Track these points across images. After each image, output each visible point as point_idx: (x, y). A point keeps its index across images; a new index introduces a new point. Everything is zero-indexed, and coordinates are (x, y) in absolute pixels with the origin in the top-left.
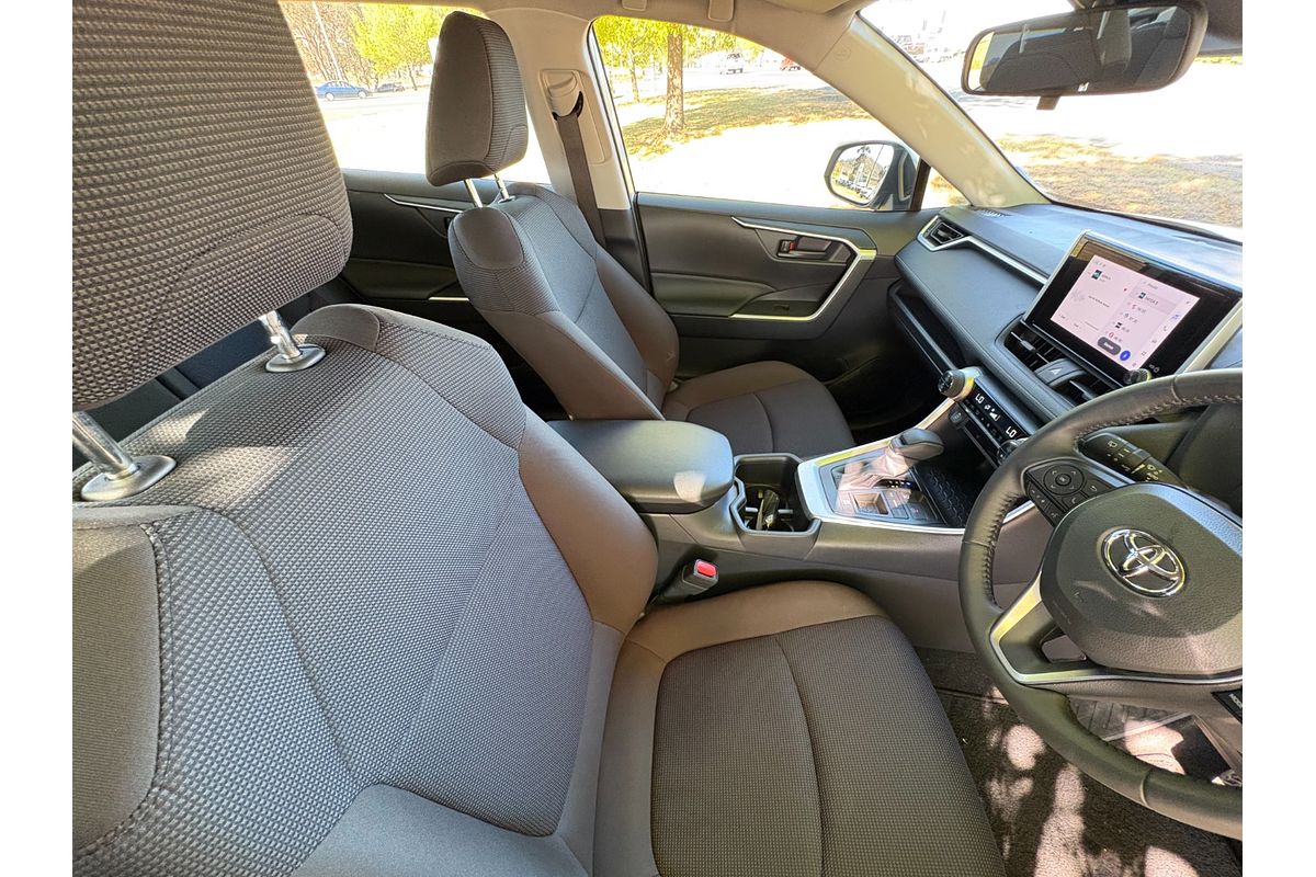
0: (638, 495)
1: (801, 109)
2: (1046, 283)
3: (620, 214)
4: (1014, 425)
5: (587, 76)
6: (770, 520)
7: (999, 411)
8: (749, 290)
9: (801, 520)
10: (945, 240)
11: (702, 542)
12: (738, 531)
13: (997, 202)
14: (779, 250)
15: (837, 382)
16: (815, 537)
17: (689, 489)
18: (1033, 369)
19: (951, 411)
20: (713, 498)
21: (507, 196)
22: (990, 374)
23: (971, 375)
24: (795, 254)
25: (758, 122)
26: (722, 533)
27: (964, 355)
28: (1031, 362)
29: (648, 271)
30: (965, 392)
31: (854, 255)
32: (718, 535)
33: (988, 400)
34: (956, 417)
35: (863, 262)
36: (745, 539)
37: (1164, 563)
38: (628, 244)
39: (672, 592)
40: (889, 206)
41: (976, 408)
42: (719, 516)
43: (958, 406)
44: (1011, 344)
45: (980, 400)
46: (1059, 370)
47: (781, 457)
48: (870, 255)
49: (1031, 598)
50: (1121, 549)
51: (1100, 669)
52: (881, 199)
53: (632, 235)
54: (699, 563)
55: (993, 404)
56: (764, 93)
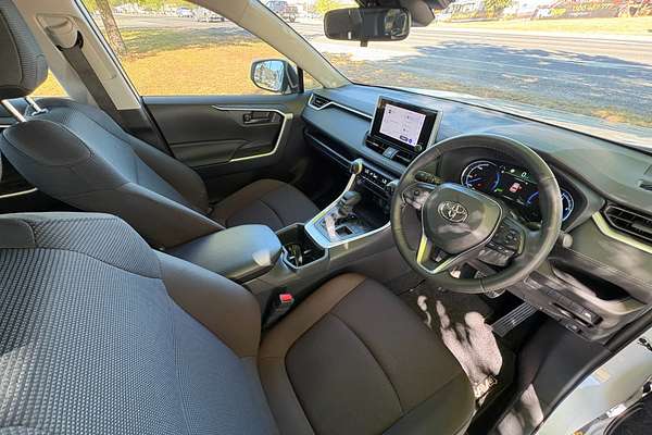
0: (236, 275)
1: (203, 40)
2: (373, 118)
3: (135, 111)
4: (385, 178)
5: (82, 21)
6: (301, 259)
7: (377, 174)
8: (234, 145)
9: (319, 252)
10: (321, 105)
11: (277, 285)
12: (294, 270)
13: (334, 85)
14: (245, 120)
15: (294, 181)
16: (329, 257)
17: (263, 260)
18: (381, 154)
19: (356, 180)
20: (275, 259)
21: (39, 110)
22: (366, 159)
23: (359, 162)
24: (253, 121)
25: (178, 48)
26: (286, 275)
27: (353, 155)
28: (380, 151)
29: (167, 145)
30: (360, 170)
31: (283, 117)
32: (286, 277)
33: (371, 171)
34: (359, 182)
35: (288, 120)
36: (298, 272)
37: (460, 210)
38: (148, 130)
39: (271, 319)
40: (288, 91)
41: (367, 175)
42: (281, 267)
43: (359, 177)
44: (369, 145)
45: (367, 172)
46: (390, 152)
47: (295, 225)
48: (291, 116)
49: (424, 240)
50: (446, 211)
51: (454, 255)
52: (284, 88)
53: (149, 124)
54: (282, 296)
55: (374, 172)
56: (174, 31)
